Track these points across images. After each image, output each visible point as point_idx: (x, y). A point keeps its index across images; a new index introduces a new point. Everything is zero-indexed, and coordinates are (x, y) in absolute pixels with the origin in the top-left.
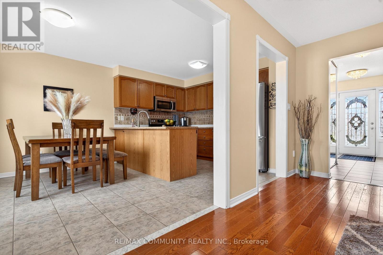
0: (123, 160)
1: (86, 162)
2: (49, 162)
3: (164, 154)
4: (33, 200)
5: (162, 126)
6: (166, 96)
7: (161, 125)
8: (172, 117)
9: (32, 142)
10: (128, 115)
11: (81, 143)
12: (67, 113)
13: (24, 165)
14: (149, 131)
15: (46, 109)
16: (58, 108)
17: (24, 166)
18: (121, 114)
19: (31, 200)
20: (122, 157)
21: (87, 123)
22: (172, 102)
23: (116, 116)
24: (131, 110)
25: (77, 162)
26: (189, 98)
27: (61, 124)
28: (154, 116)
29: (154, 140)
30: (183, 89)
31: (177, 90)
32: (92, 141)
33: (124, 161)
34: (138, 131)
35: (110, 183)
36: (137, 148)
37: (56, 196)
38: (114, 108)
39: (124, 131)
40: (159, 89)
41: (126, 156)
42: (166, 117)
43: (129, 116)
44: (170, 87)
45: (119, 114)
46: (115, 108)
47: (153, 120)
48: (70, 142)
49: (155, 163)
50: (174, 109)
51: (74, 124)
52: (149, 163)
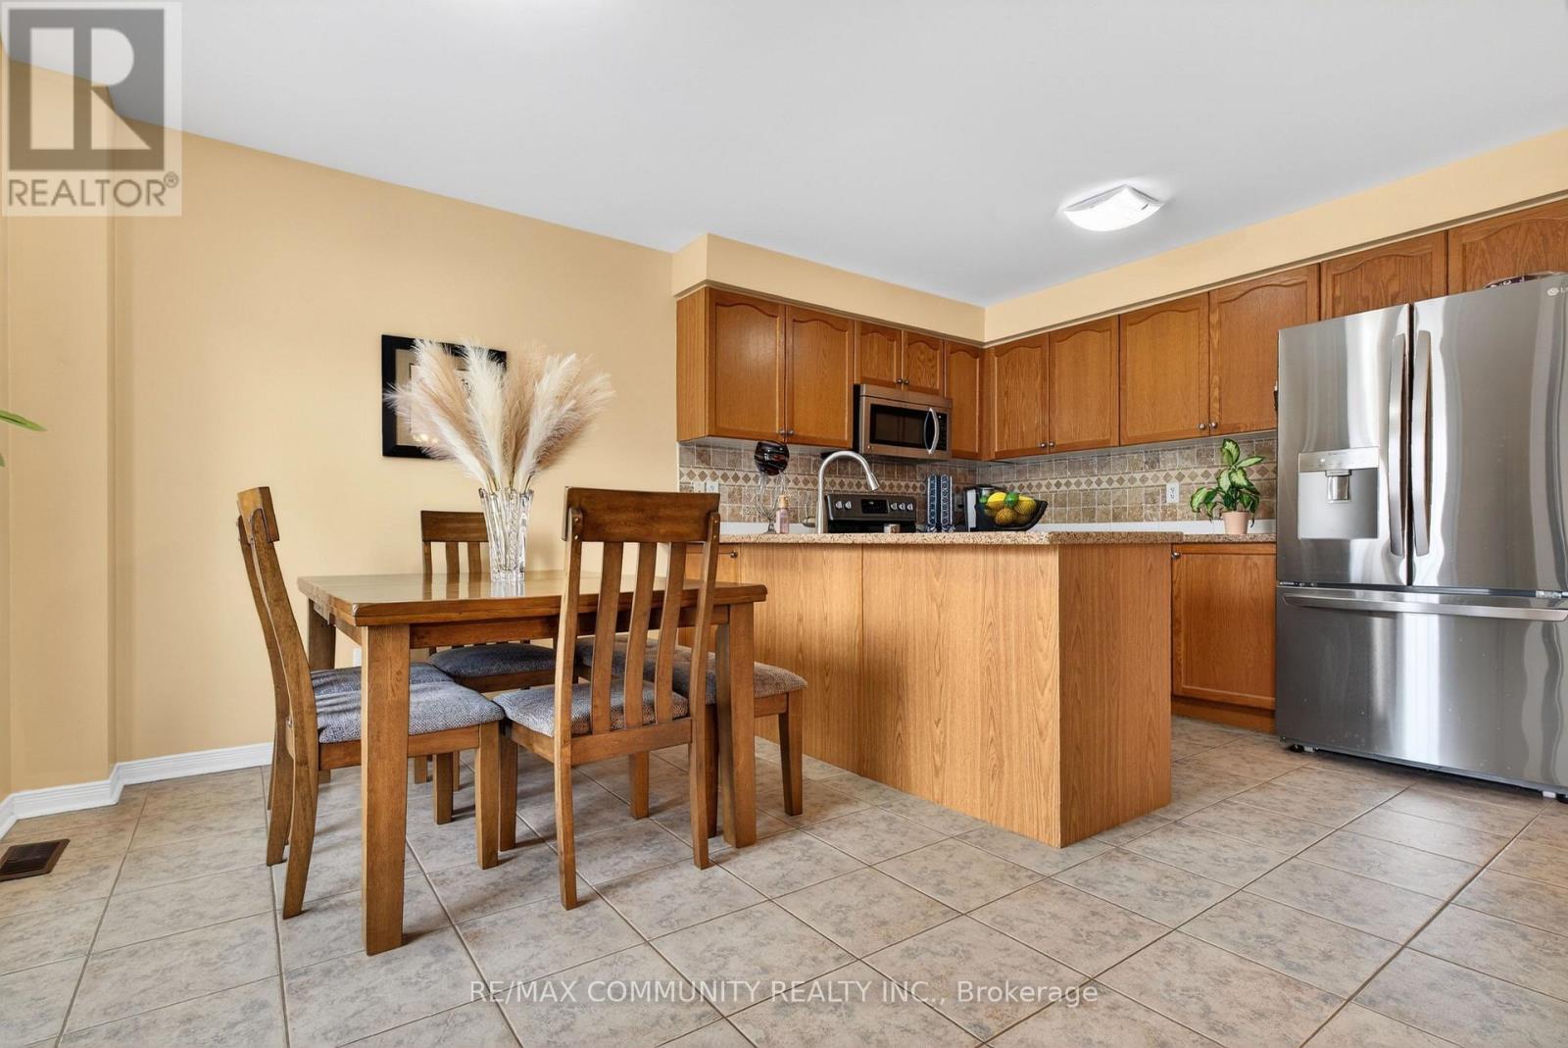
0: (784, 711)
1: (629, 727)
2: (440, 724)
3: (1014, 687)
4: (373, 948)
5: (882, 531)
6: (905, 384)
7: (878, 527)
8: (918, 485)
9: (370, 620)
10: (736, 478)
11: (607, 619)
12: (510, 459)
13: (323, 739)
14: (899, 555)
15: (394, 447)
16: (470, 436)
17: (320, 744)
18: (707, 472)
19: (365, 953)
20: (783, 694)
21: (643, 511)
22: (931, 410)
23: (685, 479)
24: (760, 450)
25: (586, 729)
26: (1006, 393)
27: (478, 518)
28: (846, 481)
29: (940, 606)
30: (974, 351)
31: (951, 353)
32: (661, 608)
33: (791, 715)
34: (826, 553)
35: (733, 839)
36: (817, 644)
37: (484, 921)
38: (677, 444)
39: (736, 556)
40: (876, 347)
41: (799, 691)
42: (895, 483)
43: (741, 482)
44: (922, 341)
45: (697, 472)
46: (683, 443)
47: (845, 498)
48: (557, 616)
49: (943, 732)
50: (941, 446)
51: (581, 516)
52: (899, 727)
